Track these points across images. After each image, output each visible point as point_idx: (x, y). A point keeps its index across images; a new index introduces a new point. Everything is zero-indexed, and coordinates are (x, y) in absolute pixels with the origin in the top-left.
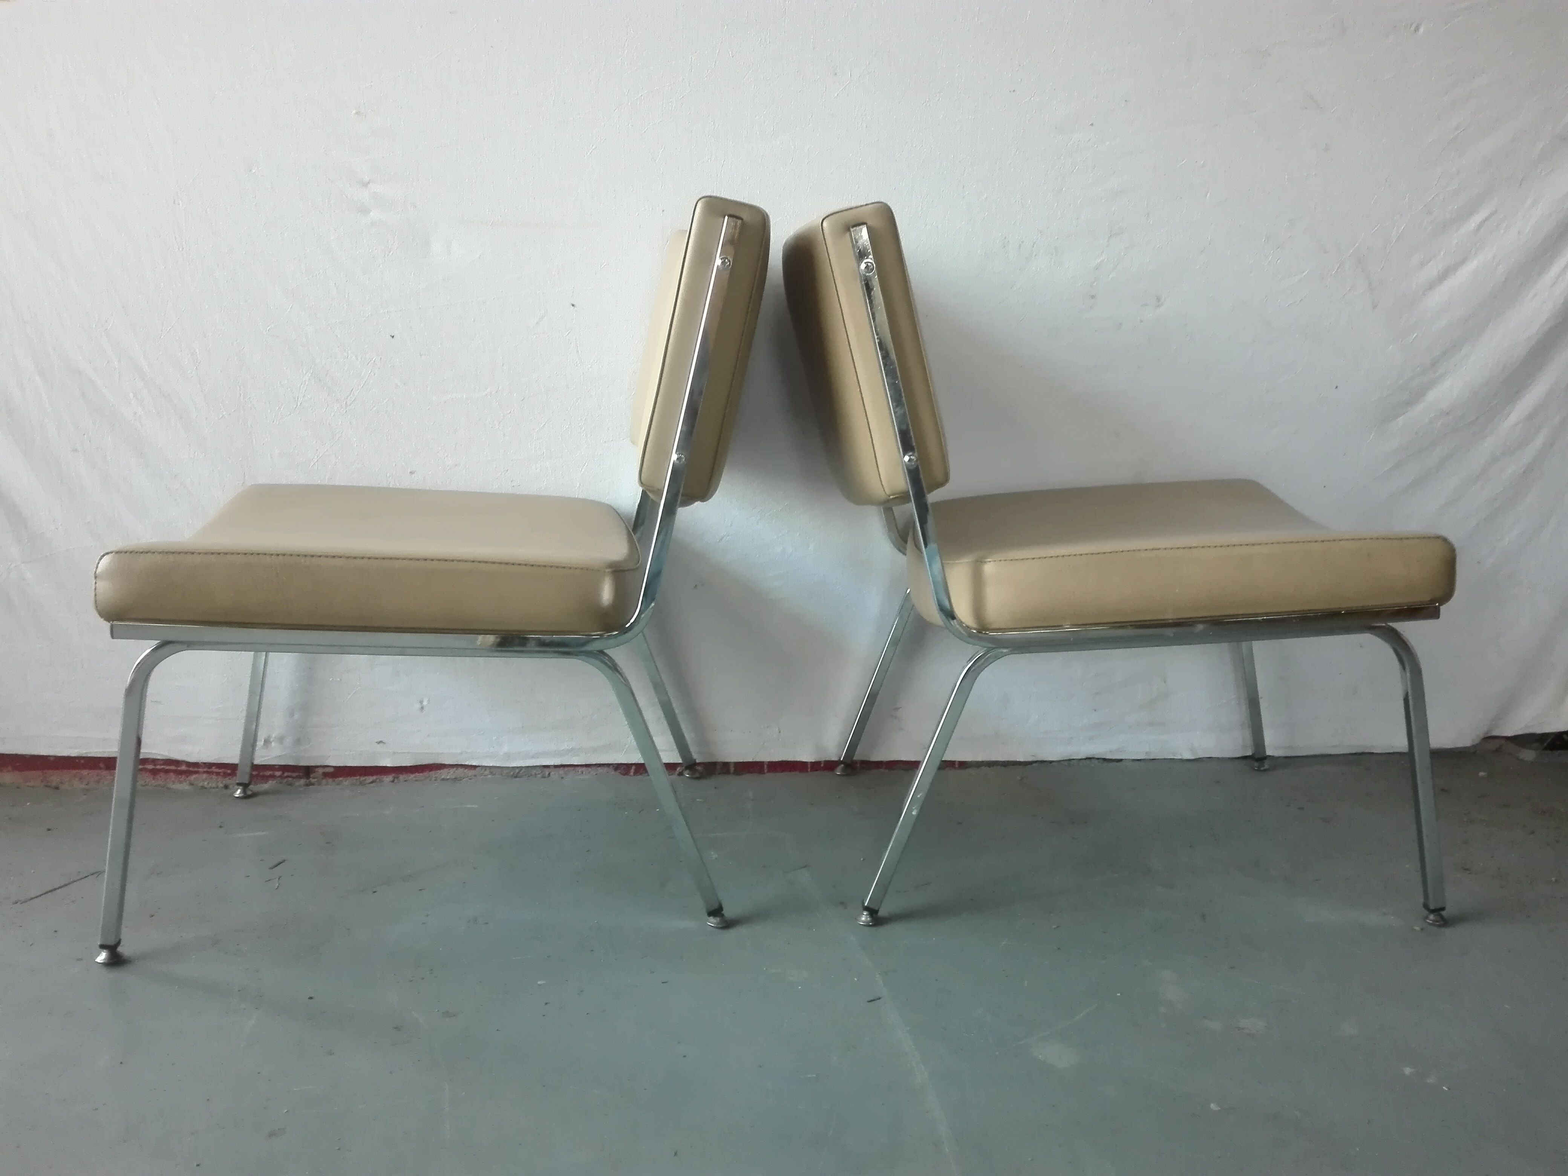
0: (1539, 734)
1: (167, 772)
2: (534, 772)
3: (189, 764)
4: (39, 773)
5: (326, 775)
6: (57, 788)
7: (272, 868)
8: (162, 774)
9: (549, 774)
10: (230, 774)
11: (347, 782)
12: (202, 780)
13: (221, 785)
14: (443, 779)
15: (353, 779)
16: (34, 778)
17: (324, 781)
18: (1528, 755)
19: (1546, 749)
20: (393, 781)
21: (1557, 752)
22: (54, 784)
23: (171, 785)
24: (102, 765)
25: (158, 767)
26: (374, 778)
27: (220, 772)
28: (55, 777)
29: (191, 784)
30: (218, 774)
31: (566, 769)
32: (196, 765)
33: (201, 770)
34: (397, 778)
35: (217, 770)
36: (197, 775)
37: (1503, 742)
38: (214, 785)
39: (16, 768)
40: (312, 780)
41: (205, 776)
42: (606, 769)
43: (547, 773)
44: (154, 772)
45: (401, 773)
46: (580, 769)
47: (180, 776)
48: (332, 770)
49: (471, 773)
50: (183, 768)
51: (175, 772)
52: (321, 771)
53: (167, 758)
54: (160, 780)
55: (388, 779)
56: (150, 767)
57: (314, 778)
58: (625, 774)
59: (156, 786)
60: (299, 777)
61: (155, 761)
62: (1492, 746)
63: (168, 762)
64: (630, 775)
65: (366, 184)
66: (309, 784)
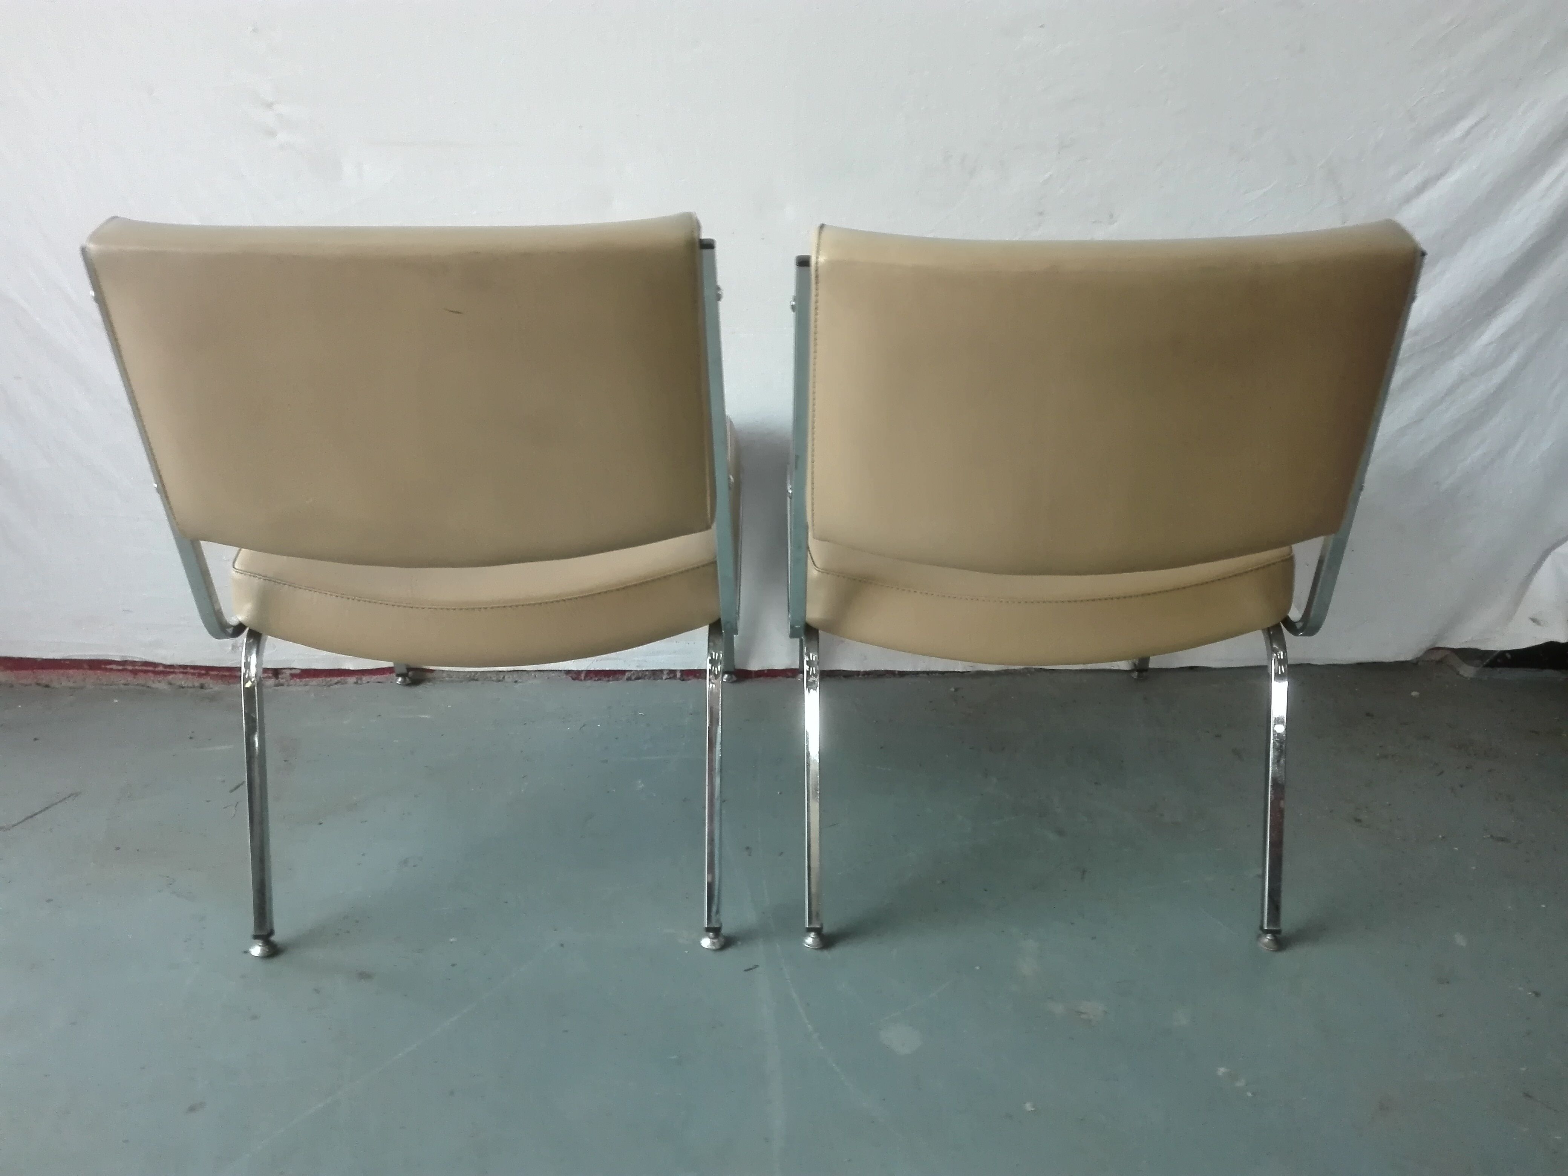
0: (1482, 651)
1: (146, 672)
2: (489, 675)
3: (165, 666)
4: (29, 672)
5: (293, 676)
6: (47, 686)
7: (232, 791)
8: (141, 674)
9: (504, 678)
10: (203, 674)
11: (313, 681)
12: (179, 679)
13: (197, 684)
15: (319, 680)
16: (26, 677)
17: (292, 682)
18: (1468, 671)
19: (1487, 666)
20: (356, 683)
21: (1499, 669)
22: (44, 682)
23: (150, 684)
24: (86, 666)
25: (137, 667)
26: (339, 678)
27: (195, 673)
28: (45, 676)
29: (170, 684)
30: (193, 674)
32: (171, 666)
33: (177, 670)
34: (361, 679)
35: (192, 671)
36: (173, 676)
37: (1448, 653)
38: (191, 685)
40: (281, 681)
41: (181, 676)
42: (557, 673)
43: (502, 676)
44: (135, 672)
45: (364, 675)
46: (533, 673)
47: (158, 676)
48: (298, 672)
50: (161, 668)
51: (155, 673)
52: (288, 672)
53: (143, 660)
54: (141, 679)
55: (351, 680)
56: (130, 668)
57: (282, 679)
58: (574, 679)
59: (138, 685)
60: (270, 678)
61: (133, 663)
62: (1437, 656)
63: (146, 664)
64: (581, 680)
65: (270, 106)
66: (278, 685)
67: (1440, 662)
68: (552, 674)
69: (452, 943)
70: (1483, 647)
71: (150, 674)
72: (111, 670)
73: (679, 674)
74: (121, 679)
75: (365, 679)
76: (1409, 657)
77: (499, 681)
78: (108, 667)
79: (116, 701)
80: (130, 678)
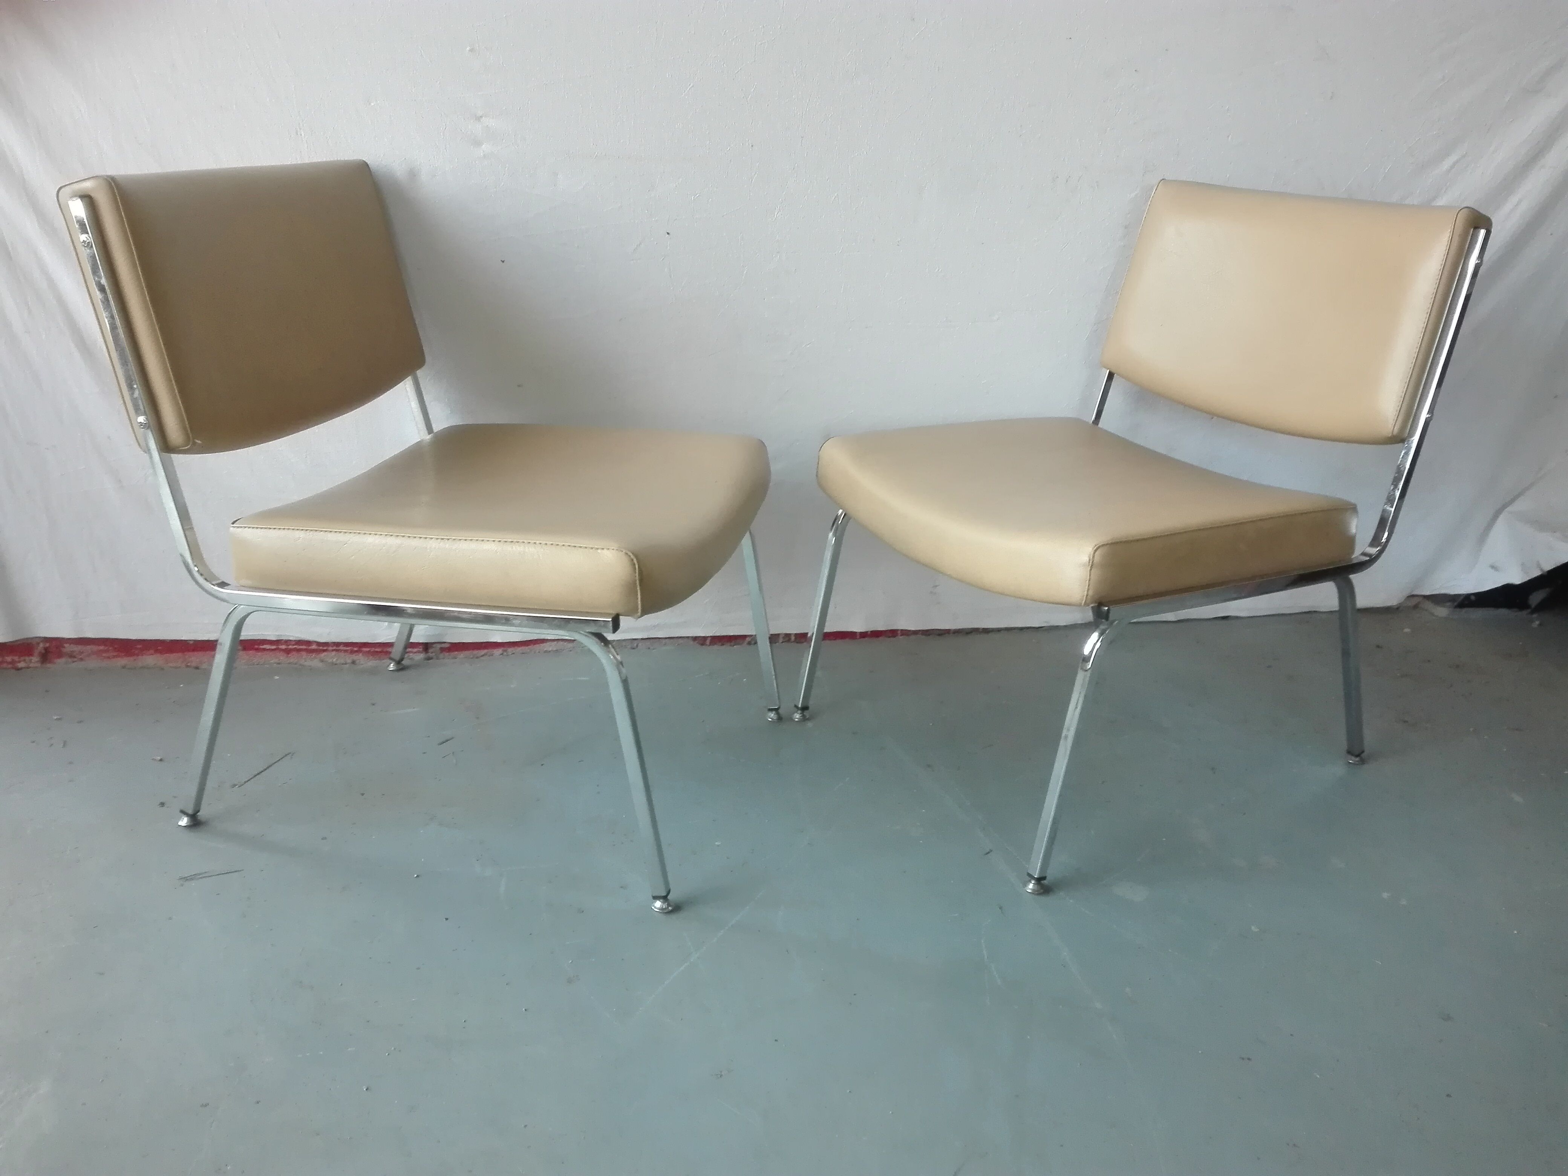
0: (1452, 595)
1: (299, 650)
2: (624, 643)
3: (319, 644)
4: (180, 654)
5: (443, 650)
6: (197, 668)
8: (294, 653)
9: (637, 646)
10: (356, 651)
11: (462, 655)
12: (331, 657)
13: (349, 661)
14: (546, 652)
15: (467, 653)
16: (175, 660)
17: (441, 656)
18: (1442, 612)
19: (1456, 607)
20: (502, 654)
21: (1465, 610)
22: (194, 664)
23: (302, 662)
25: (290, 647)
26: (485, 651)
27: (348, 650)
29: (322, 661)
30: (346, 651)
31: (651, 640)
32: (326, 644)
33: (330, 648)
34: (506, 651)
35: (345, 648)
36: (325, 653)
37: (1421, 599)
38: (342, 661)
39: (157, 651)
40: (430, 655)
41: (334, 653)
42: (686, 639)
43: (635, 645)
44: (288, 652)
45: (509, 647)
46: (664, 641)
47: (311, 654)
48: (447, 646)
49: (570, 645)
50: (314, 647)
51: (306, 650)
52: (439, 646)
53: (298, 639)
54: (293, 658)
55: (497, 652)
56: (283, 647)
57: (432, 653)
58: (702, 645)
59: (289, 663)
60: (419, 652)
61: (287, 642)
62: (1414, 601)
63: (299, 642)
64: (707, 645)
65: (479, 119)
66: (429, 659)
67: (1416, 607)
68: (681, 641)
71: (304, 653)
72: (264, 650)
73: (793, 638)
74: (272, 659)
75: (510, 650)
76: (1393, 602)
77: (634, 649)
78: (264, 647)
79: (277, 678)
80: (282, 657)
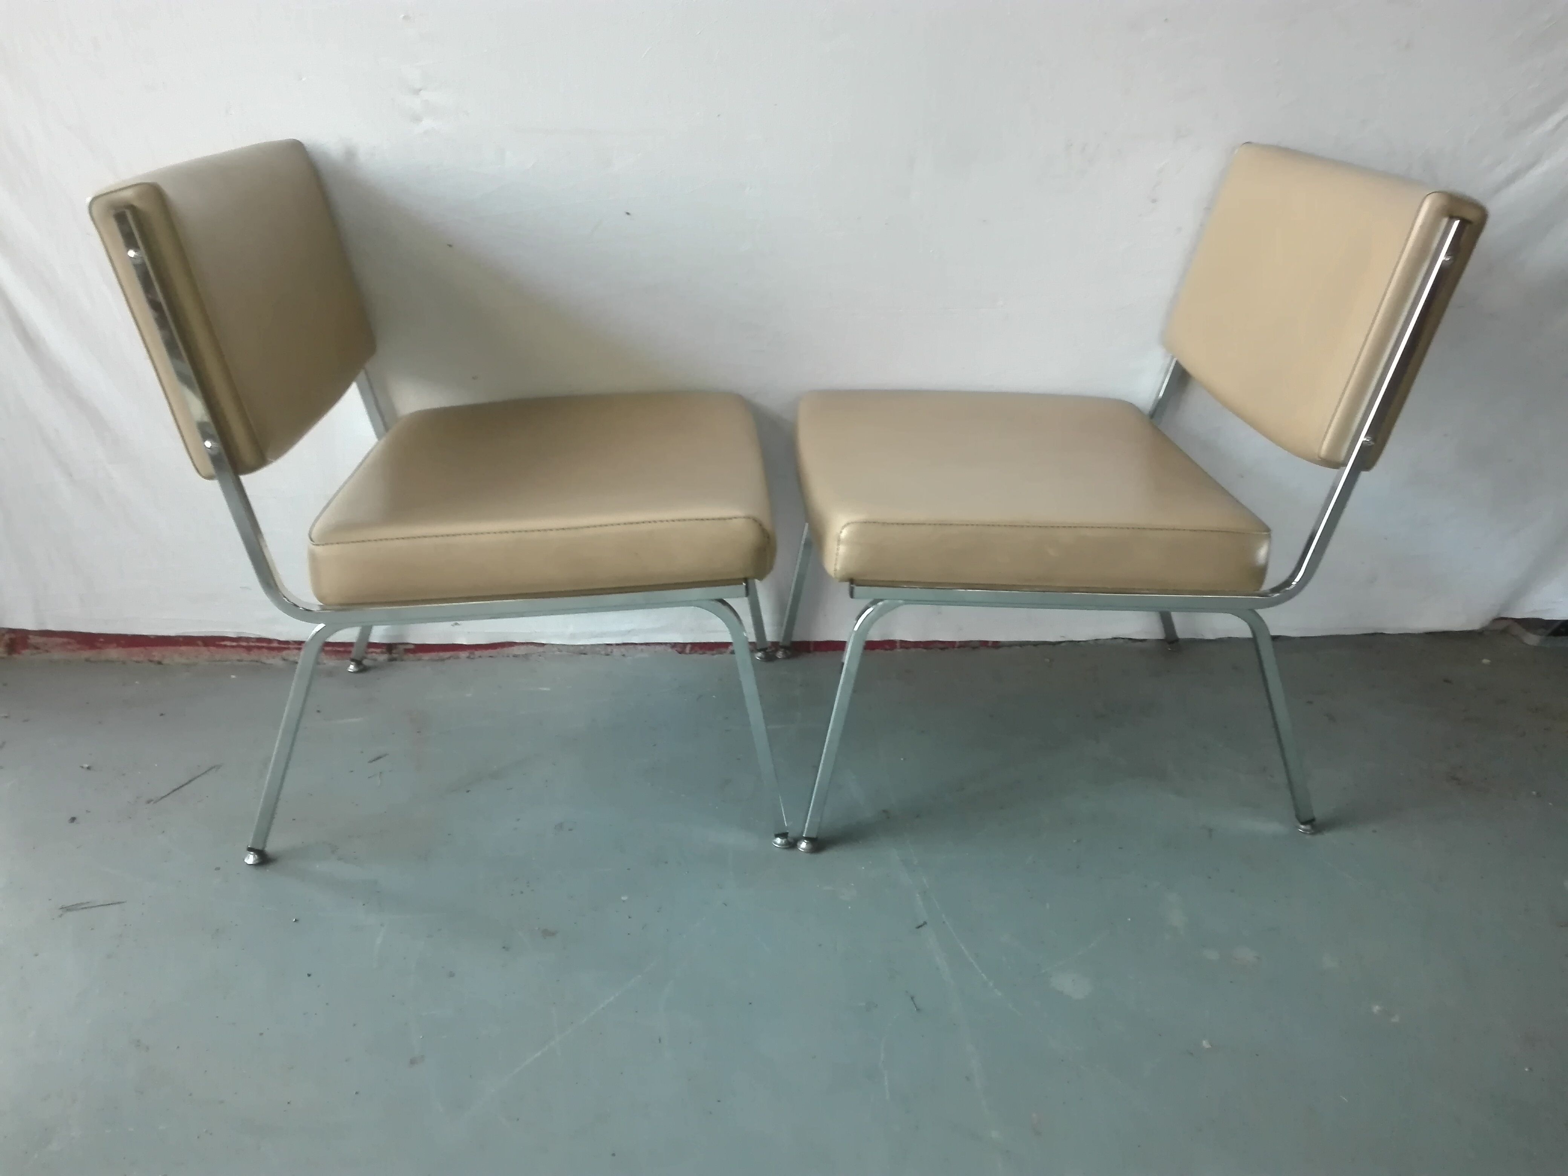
0: (1545, 620)
1: (260, 648)
2: (598, 649)
3: (279, 642)
4: (141, 649)
5: (407, 651)
6: (160, 663)
8: (256, 651)
11: (426, 656)
14: (515, 656)
15: (433, 655)
16: (138, 653)
17: (405, 657)
18: (1532, 639)
19: (1550, 634)
20: (468, 657)
21: (1559, 638)
22: (156, 659)
23: (264, 660)
24: (200, 643)
25: (251, 644)
28: (157, 653)
29: (285, 660)
31: (627, 647)
32: (287, 642)
33: (291, 647)
34: (473, 654)
37: (1510, 622)
39: (119, 645)
40: (395, 656)
42: (663, 647)
44: (249, 649)
45: (476, 650)
46: (640, 647)
47: (273, 652)
48: (412, 647)
49: (541, 649)
50: (275, 645)
51: (267, 648)
52: (402, 647)
53: (258, 637)
54: (254, 655)
55: (464, 654)
56: (244, 644)
57: (395, 654)
58: (680, 653)
59: (252, 661)
60: (382, 653)
61: (248, 639)
62: (1502, 625)
63: (260, 640)
64: (686, 654)
66: (392, 660)
67: (1504, 631)
68: (658, 648)
69: (624, 901)
70: (1547, 617)
71: (265, 651)
72: (225, 646)
74: (234, 656)
75: (478, 653)
76: (1476, 625)
77: (608, 655)
78: (223, 643)
79: (233, 677)
80: (244, 655)
